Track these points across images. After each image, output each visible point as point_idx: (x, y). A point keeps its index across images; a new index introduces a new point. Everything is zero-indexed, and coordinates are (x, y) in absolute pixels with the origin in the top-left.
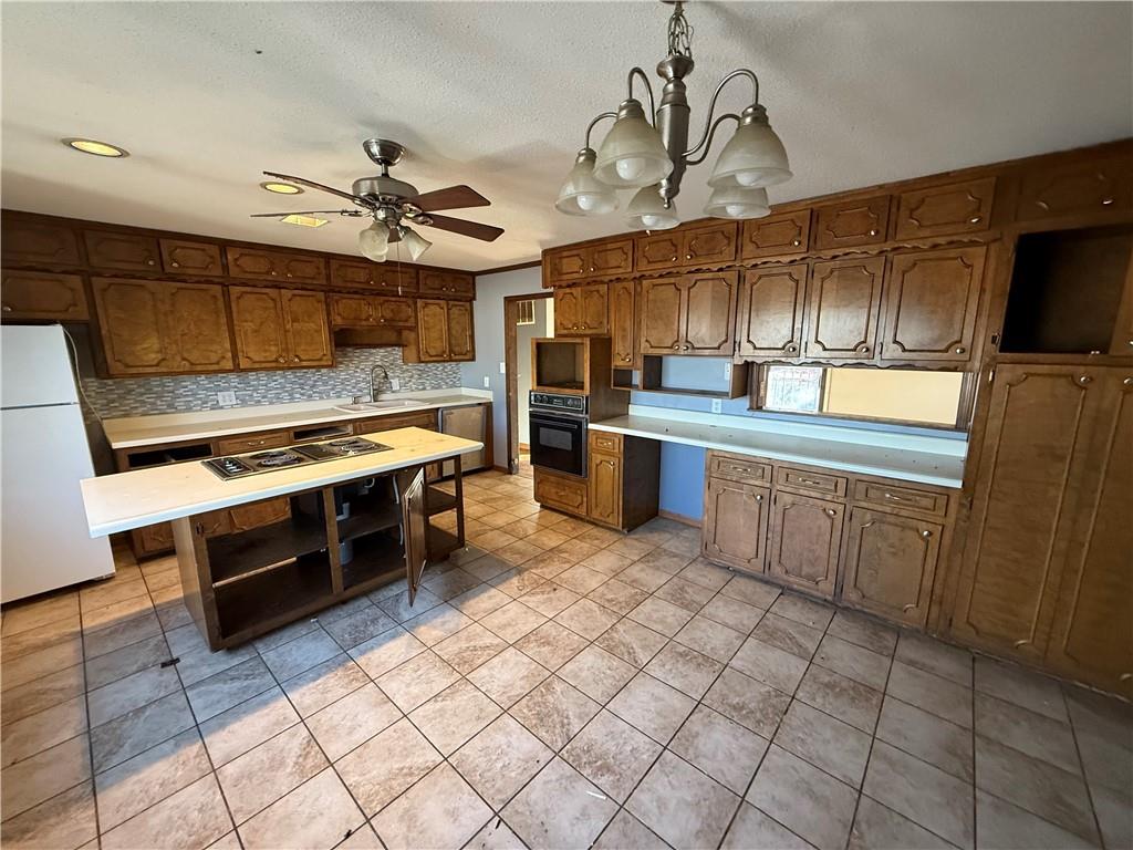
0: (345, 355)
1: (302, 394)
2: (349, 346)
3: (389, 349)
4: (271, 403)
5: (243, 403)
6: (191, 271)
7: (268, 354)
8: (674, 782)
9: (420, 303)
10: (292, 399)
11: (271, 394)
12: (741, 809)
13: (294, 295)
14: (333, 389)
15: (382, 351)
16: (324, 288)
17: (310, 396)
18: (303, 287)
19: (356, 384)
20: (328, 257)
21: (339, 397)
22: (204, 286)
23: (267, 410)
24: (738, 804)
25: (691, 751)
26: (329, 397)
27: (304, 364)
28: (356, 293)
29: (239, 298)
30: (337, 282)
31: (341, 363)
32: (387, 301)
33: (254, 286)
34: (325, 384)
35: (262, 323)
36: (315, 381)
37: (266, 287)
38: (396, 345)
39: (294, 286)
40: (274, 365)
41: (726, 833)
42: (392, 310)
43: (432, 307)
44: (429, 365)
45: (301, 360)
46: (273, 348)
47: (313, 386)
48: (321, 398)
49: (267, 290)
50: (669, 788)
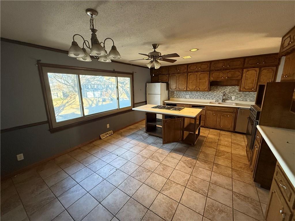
0: (217, 88)
1: (203, 98)
2: (219, 85)
3: (233, 87)
4: (196, 99)
5: (190, 98)
6: (181, 71)
7: (193, 87)
8: (121, 199)
9: (245, 70)
10: (200, 98)
11: (196, 97)
12: (112, 215)
13: (201, 73)
14: (211, 97)
15: (230, 87)
16: (209, 70)
17: (205, 98)
18: (203, 71)
19: (219, 96)
20: (210, 62)
21: (213, 99)
22: (184, 74)
23: (194, 100)
24: (113, 214)
25: (130, 204)
26: (210, 99)
27: (200, 90)
28: (219, 70)
29: (190, 75)
30: (212, 68)
31: (215, 90)
32: (230, 71)
33: (192, 72)
34: (210, 95)
35: (193, 81)
36: (207, 95)
37: (195, 72)
38: (236, 85)
39: (201, 71)
40: (194, 90)
41: (107, 210)
42: (232, 74)
43: (251, 71)
44: (251, 93)
45: (200, 89)
46: (194, 86)
47: (206, 96)
48: (208, 99)
49: (195, 73)
50: (120, 197)
